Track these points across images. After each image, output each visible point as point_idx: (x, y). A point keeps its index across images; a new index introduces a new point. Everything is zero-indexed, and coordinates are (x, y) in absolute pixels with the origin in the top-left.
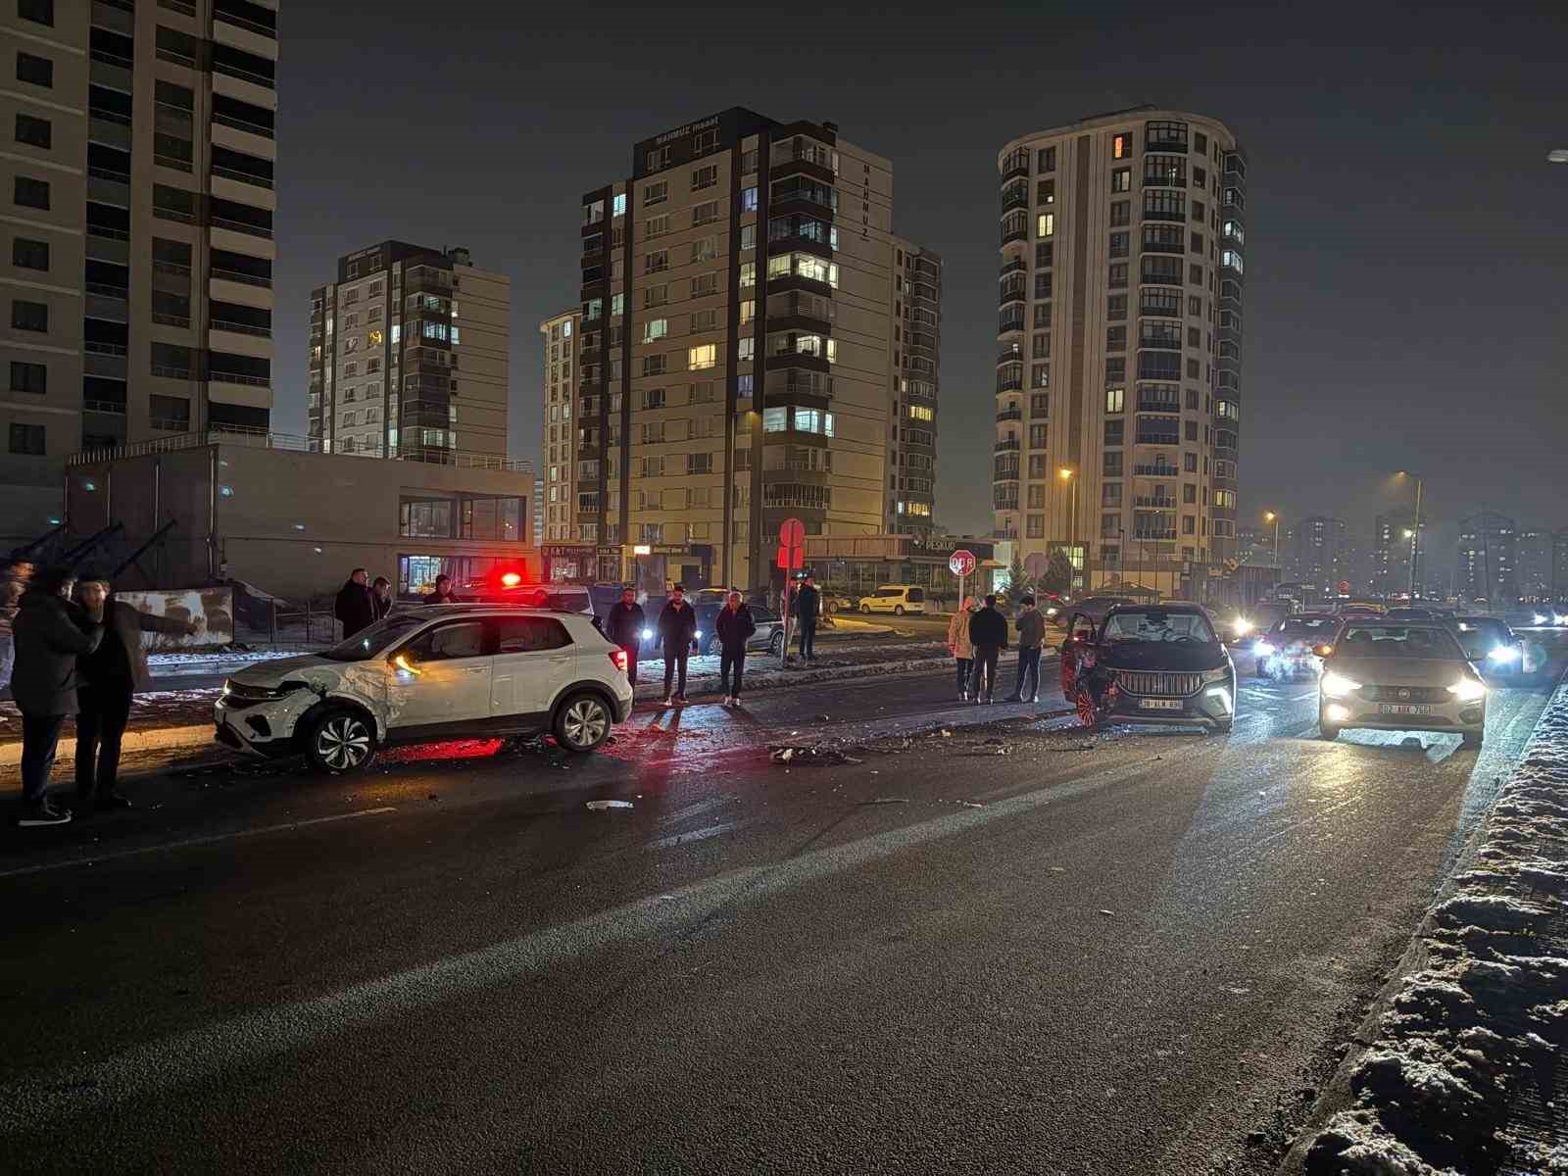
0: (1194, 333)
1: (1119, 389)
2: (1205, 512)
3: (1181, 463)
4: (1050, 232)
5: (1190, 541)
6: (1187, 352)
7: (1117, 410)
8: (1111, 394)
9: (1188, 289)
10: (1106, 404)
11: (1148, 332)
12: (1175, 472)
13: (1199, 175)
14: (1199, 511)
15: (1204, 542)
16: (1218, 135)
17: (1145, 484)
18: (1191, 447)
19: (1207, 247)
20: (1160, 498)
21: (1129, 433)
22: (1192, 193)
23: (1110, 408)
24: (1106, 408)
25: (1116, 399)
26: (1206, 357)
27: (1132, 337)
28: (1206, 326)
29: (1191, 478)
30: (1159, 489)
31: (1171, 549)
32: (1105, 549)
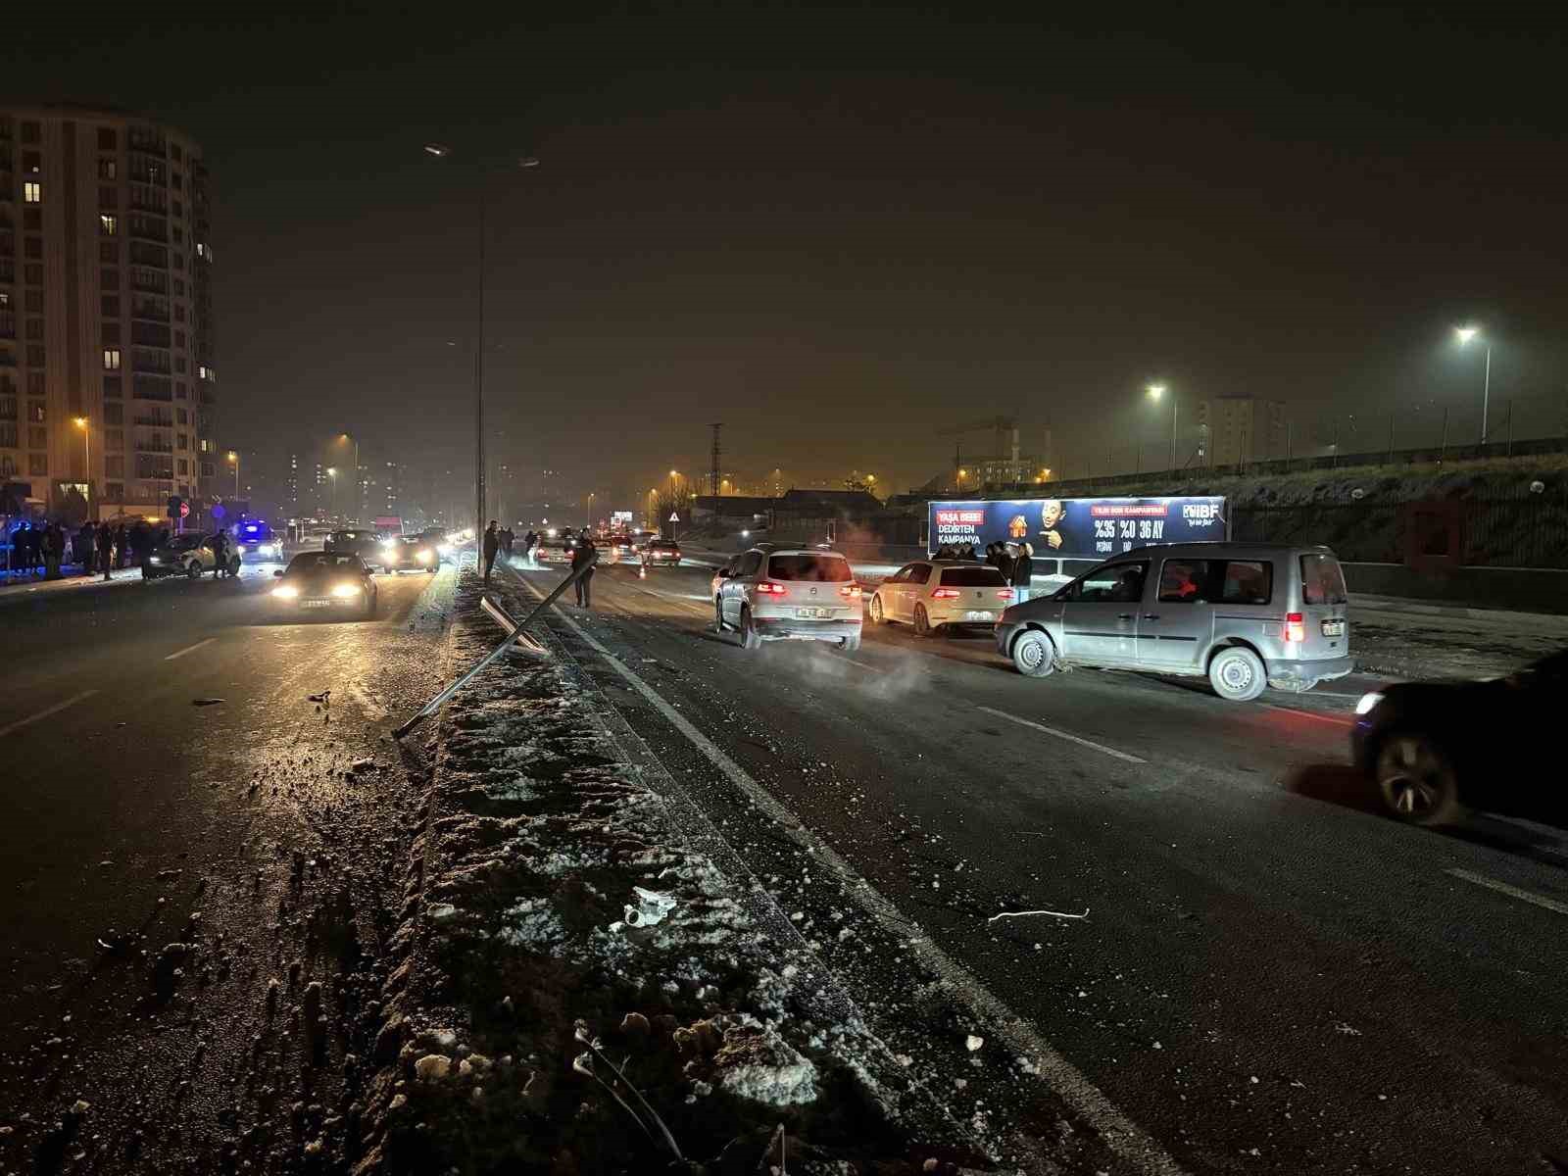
0: (180, 311)
1: (116, 350)
2: (194, 457)
3: (174, 418)
4: (37, 199)
5: (184, 479)
6: (175, 326)
7: (114, 367)
8: (107, 354)
9: (172, 272)
10: (104, 362)
11: (140, 305)
12: (170, 424)
13: (177, 179)
14: (190, 456)
15: (195, 481)
16: (188, 148)
17: (144, 433)
18: (182, 404)
19: (185, 238)
20: (157, 444)
21: (127, 388)
22: (172, 195)
23: (108, 365)
24: (104, 365)
25: (112, 358)
26: (188, 329)
27: (125, 308)
28: (189, 304)
29: (183, 430)
30: (157, 437)
31: (170, 488)
32: (110, 487)
